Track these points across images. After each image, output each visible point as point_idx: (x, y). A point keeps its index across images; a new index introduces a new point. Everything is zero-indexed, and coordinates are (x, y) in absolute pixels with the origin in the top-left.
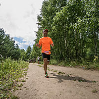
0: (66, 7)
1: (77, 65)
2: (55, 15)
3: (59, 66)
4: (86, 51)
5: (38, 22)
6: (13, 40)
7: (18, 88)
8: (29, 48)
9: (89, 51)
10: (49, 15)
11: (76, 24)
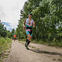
0: (39, 7)
1: (43, 43)
2: (32, 11)
3: (32, 43)
4: (48, 35)
5: (21, 14)
6: (3, 24)
7: (6, 56)
8: (13, 30)
9: (50, 35)
10: (28, 11)
11: (44, 18)
